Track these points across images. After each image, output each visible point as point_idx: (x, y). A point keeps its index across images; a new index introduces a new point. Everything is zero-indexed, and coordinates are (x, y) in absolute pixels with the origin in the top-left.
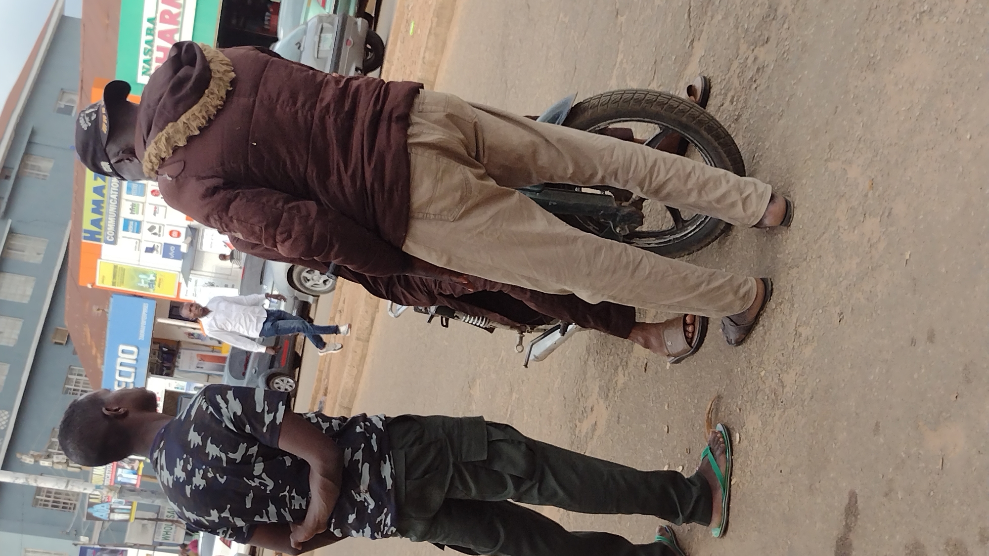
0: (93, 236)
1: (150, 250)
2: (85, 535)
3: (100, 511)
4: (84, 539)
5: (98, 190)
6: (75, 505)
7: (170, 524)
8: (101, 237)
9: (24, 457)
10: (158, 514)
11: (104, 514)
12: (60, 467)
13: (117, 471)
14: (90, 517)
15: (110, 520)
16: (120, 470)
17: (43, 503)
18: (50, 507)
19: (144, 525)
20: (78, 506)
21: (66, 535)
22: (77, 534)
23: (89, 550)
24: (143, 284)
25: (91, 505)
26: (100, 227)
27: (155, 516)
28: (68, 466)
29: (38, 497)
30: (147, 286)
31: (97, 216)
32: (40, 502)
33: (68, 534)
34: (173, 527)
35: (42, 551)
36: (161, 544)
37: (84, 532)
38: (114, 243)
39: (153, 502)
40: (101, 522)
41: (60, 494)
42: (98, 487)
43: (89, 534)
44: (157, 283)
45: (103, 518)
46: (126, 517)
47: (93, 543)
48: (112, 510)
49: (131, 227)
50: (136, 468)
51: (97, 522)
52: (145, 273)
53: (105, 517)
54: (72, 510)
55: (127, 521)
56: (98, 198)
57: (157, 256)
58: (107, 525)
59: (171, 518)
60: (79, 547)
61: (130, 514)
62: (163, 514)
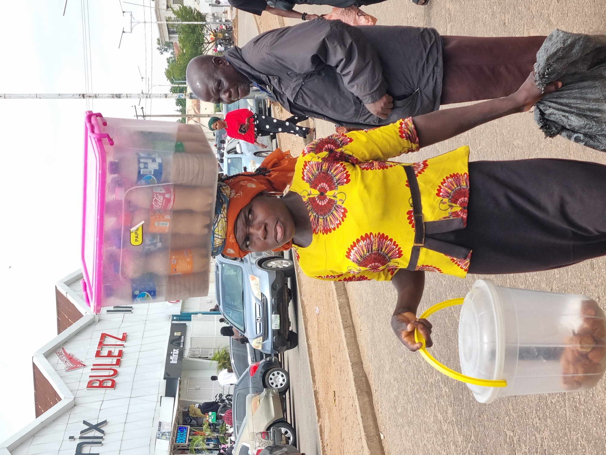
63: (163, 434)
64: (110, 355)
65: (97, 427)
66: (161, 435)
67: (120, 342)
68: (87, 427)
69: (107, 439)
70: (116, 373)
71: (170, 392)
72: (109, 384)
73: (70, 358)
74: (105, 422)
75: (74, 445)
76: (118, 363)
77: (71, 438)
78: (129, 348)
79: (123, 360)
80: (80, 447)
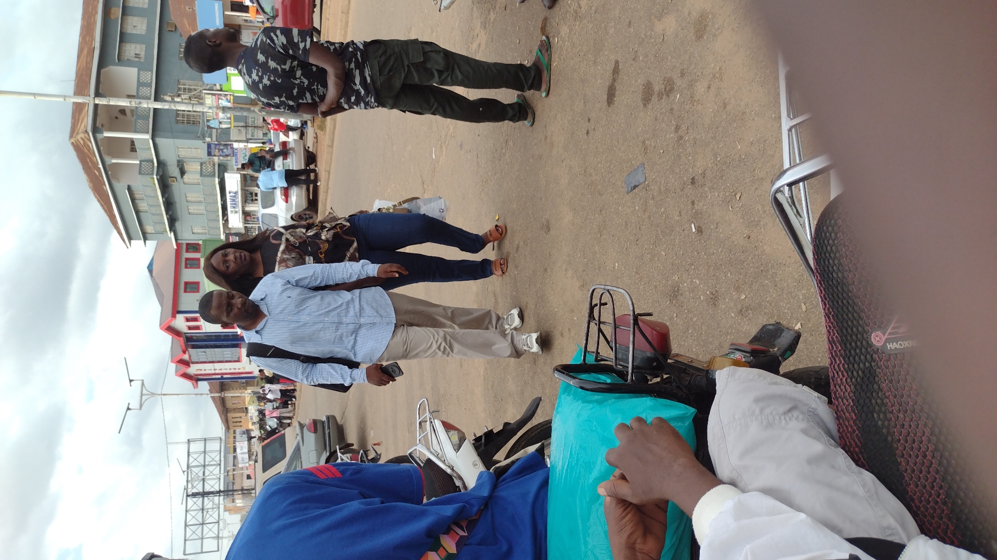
2: (209, 137)
3: (213, 124)
4: (208, 139)
6: (199, 121)
7: (253, 128)
9: (165, 97)
10: (246, 123)
11: (216, 125)
12: (187, 101)
13: (218, 101)
14: (209, 127)
15: (220, 128)
16: (220, 101)
17: (181, 121)
18: (185, 124)
19: (239, 130)
20: (201, 122)
21: (198, 138)
22: (204, 137)
23: (212, 145)
25: (208, 121)
27: (245, 125)
28: (191, 100)
29: (178, 119)
32: (179, 121)
33: (199, 137)
34: (256, 130)
35: (186, 147)
36: (251, 139)
37: (207, 135)
39: (242, 114)
40: (216, 130)
41: (190, 116)
42: (210, 108)
43: (210, 136)
45: (216, 127)
46: (229, 126)
47: (213, 140)
48: (220, 123)
50: (229, 99)
51: (213, 130)
53: (217, 127)
54: (198, 125)
55: (230, 128)
58: (219, 131)
59: (254, 125)
60: (206, 144)
61: (231, 124)
62: (249, 123)
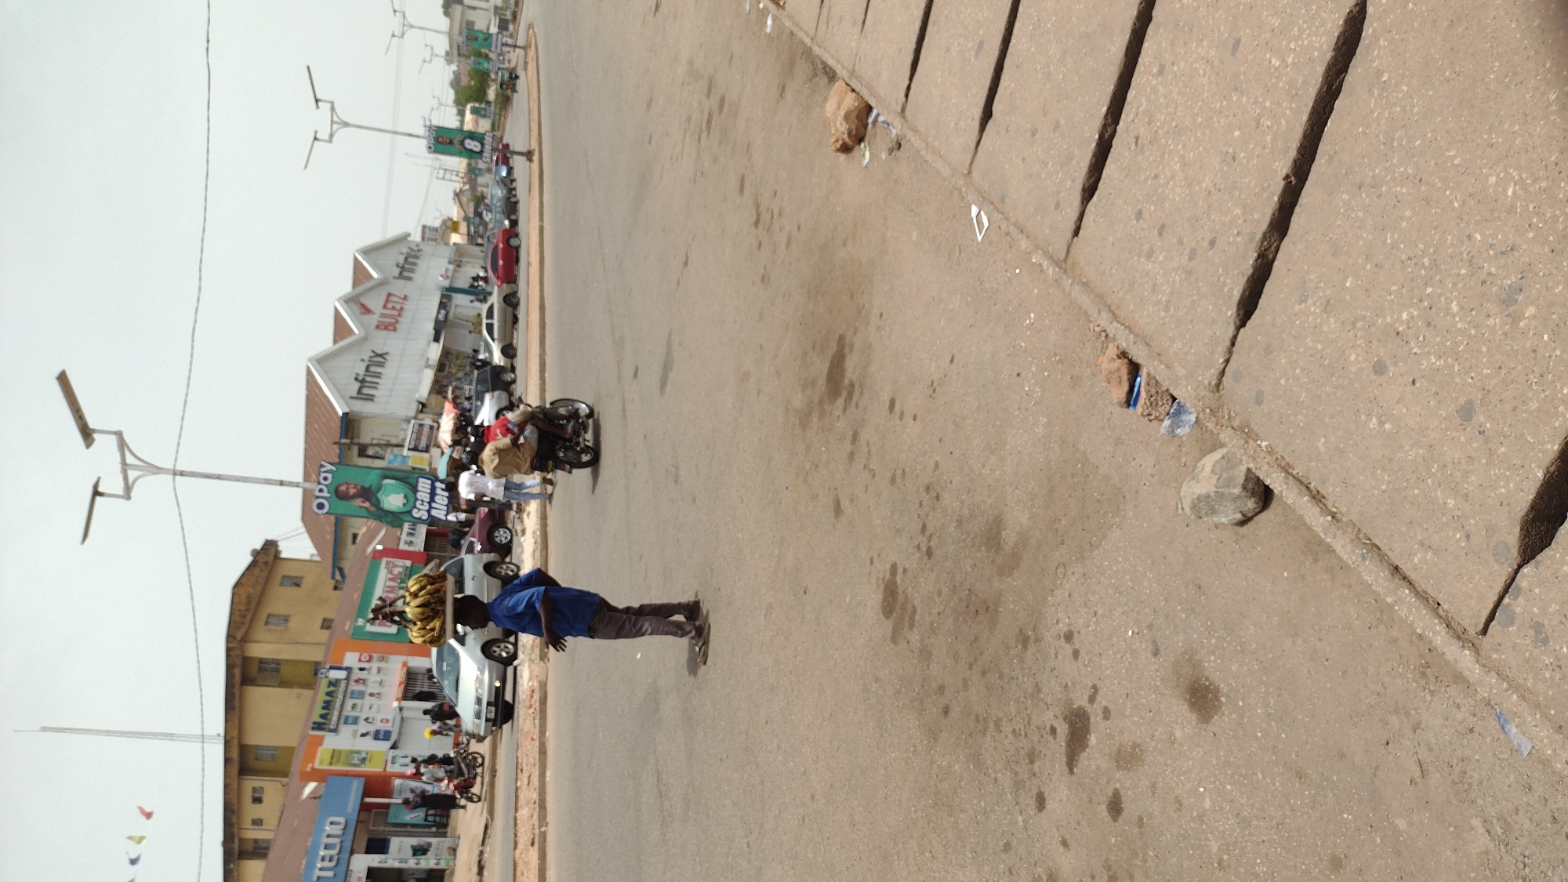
0: (318, 726)
1: (363, 735)
5: (329, 694)
8: (326, 727)
24: (356, 761)
26: (326, 719)
30: (359, 762)
31: (324, 712)
38: (335, 731)
44: (368, 759)
49: (350, 721)
52: (358, 752)
56: (328, 698)
57: (369, 739)
63: (429, 366)
64: (393, 308)
65: (381, 356)
66: (428, 366)
67: (401, 301)
68: (373, 354)
69: (388, 364)
70: (397, 321)
71: (436, 339)
72: (392, 328)
73: (363, 306)
74: (387, 353)
75: (364, 365)
76: (399, 315)
77: (363, 360)
78: (408, 305)
79: (404, 313)
80: (368, 367)
